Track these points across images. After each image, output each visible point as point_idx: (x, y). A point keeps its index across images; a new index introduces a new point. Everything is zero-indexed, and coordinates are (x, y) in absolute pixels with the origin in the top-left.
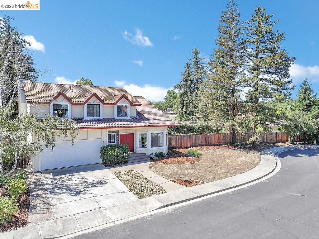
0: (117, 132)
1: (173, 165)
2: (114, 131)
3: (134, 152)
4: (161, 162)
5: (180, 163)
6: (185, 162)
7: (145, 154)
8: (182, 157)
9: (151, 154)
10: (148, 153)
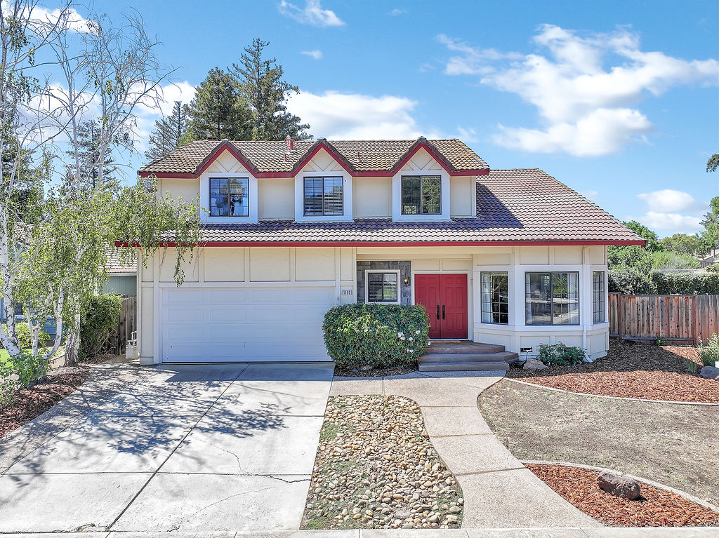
0: (405, 266)
1: (596, 402)
2: (394, 264)
3: (470, 338)
4: (547, 384)
5: (637, 394)
6: (664, 394)
7: (502, 349)
8: (657, 373)
9: (522, 350)
10: (514, 347)
